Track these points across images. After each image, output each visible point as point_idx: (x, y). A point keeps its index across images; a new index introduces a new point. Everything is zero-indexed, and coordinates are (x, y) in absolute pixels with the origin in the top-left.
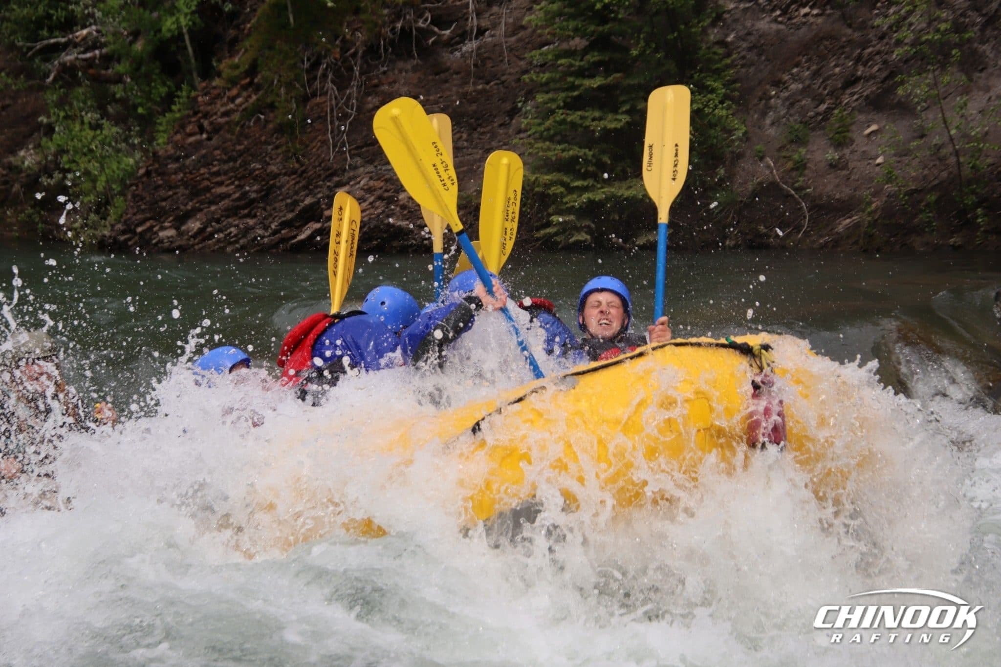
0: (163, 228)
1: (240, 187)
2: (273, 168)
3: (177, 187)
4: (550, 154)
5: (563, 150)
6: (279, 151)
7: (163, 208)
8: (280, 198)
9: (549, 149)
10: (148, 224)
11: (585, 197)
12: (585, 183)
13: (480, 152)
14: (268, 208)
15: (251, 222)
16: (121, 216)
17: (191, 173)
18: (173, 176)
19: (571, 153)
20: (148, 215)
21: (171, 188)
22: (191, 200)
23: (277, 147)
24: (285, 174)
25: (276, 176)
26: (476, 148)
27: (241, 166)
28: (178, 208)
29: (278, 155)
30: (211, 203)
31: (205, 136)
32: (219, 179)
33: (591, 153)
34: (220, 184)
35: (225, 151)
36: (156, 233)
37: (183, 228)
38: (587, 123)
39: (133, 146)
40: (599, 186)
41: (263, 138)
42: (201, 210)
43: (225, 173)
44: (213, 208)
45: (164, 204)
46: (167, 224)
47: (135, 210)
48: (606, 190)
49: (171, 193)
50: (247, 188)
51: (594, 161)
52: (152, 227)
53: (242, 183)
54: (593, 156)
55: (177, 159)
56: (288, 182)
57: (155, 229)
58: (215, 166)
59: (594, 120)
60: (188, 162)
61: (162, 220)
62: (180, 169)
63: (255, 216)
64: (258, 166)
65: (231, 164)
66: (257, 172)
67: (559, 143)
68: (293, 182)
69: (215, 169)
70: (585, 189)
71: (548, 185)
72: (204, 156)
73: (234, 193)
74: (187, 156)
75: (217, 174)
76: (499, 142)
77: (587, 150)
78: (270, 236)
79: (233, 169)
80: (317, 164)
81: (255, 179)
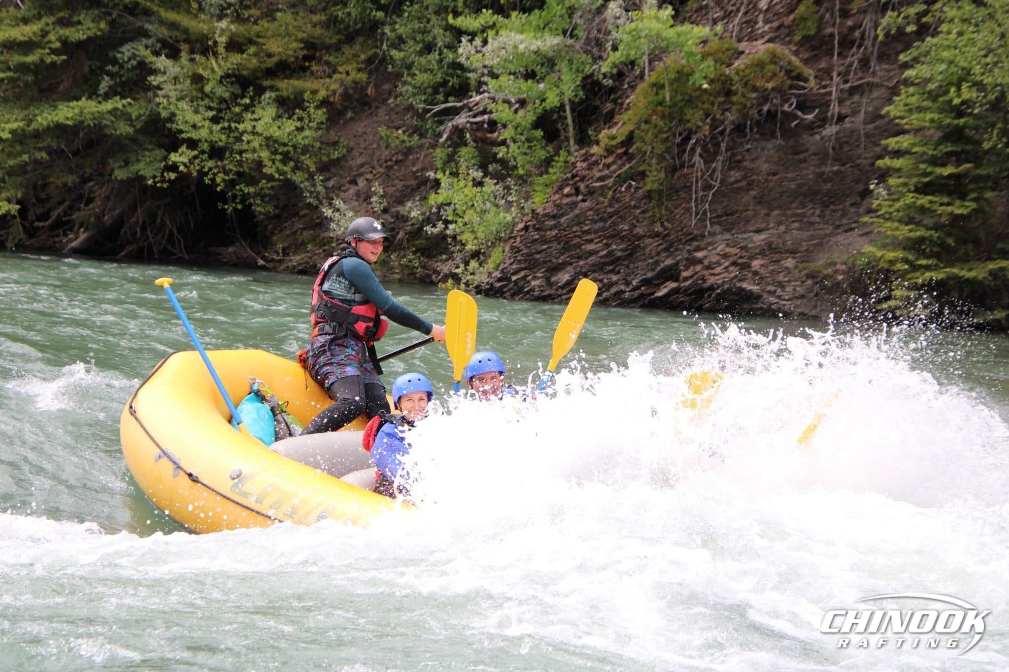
0: (535, 278)
1: (608, 245)
2: (639, 230)
3: (550, 241)
4: (897, 233)
5: (911, 231)
6: (647, 215)
7: (537, 260)
8: (643, 257)
9: (897, 229)
10: (522, 274)
11: (928, 275)
12: (930, 262)
13: (831, 227)
14: (631, 266)
15: (615, 278)
16: (499, 265)
17: (564, 230)
18: (549, 232)
19: (918, 234)
20: (523, 266)
21: (546, 242)
22: (563, 254)
23: (644, 212)
24: (650, 237)
25: (640, 238)
26: (826, 223)
27: (610, 227)
28: (550, 261)
29: (645, 218)
30: (580, 258)
31: (580, 197)
32: (589, 237)
33: (937, 235)
34: (590, 241)
35: (597, 212)
36: (529, 282)
37: (553, 279)
38: (936, 207)
39: (510, 203)
40: (942, 265)
41: (633, 203)
42: (571, 264)
43: (595, 232)
44: (581, 263)
45: (538, 256)
46: (539, 275)
47: (512, 260)
48: (948, 270)
49: (545, 247)
50: (614, 247)
51: (939, 242)
52: (526, 276)
53: (610, 242)
54: (939, 238)
55: (554, 217)
56: (651, 244)
57: (529, 278)
58: (587, 225)
59: (942, 205)
60: (563, 220)
61: (535, 270)
62: (555, 226)
63: (618, 273)
64: (626, 228)
65: (601, 224)
66: (624, 233)
67: (907, 224)
68: (656, 244)
69: (586, 228)
70: (927, 268)
71: (892, 262)
72: (577, 216)
73: (602, 250)
74: (563, 215)
75: (588, 232)
76: (850, 219)
77: (933, 232)
78: (630, 291)
79: (602, 229)
80: (679, 229)
81: (622, 239)
